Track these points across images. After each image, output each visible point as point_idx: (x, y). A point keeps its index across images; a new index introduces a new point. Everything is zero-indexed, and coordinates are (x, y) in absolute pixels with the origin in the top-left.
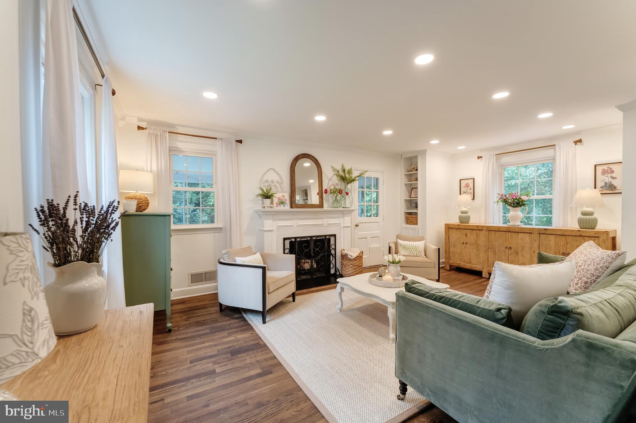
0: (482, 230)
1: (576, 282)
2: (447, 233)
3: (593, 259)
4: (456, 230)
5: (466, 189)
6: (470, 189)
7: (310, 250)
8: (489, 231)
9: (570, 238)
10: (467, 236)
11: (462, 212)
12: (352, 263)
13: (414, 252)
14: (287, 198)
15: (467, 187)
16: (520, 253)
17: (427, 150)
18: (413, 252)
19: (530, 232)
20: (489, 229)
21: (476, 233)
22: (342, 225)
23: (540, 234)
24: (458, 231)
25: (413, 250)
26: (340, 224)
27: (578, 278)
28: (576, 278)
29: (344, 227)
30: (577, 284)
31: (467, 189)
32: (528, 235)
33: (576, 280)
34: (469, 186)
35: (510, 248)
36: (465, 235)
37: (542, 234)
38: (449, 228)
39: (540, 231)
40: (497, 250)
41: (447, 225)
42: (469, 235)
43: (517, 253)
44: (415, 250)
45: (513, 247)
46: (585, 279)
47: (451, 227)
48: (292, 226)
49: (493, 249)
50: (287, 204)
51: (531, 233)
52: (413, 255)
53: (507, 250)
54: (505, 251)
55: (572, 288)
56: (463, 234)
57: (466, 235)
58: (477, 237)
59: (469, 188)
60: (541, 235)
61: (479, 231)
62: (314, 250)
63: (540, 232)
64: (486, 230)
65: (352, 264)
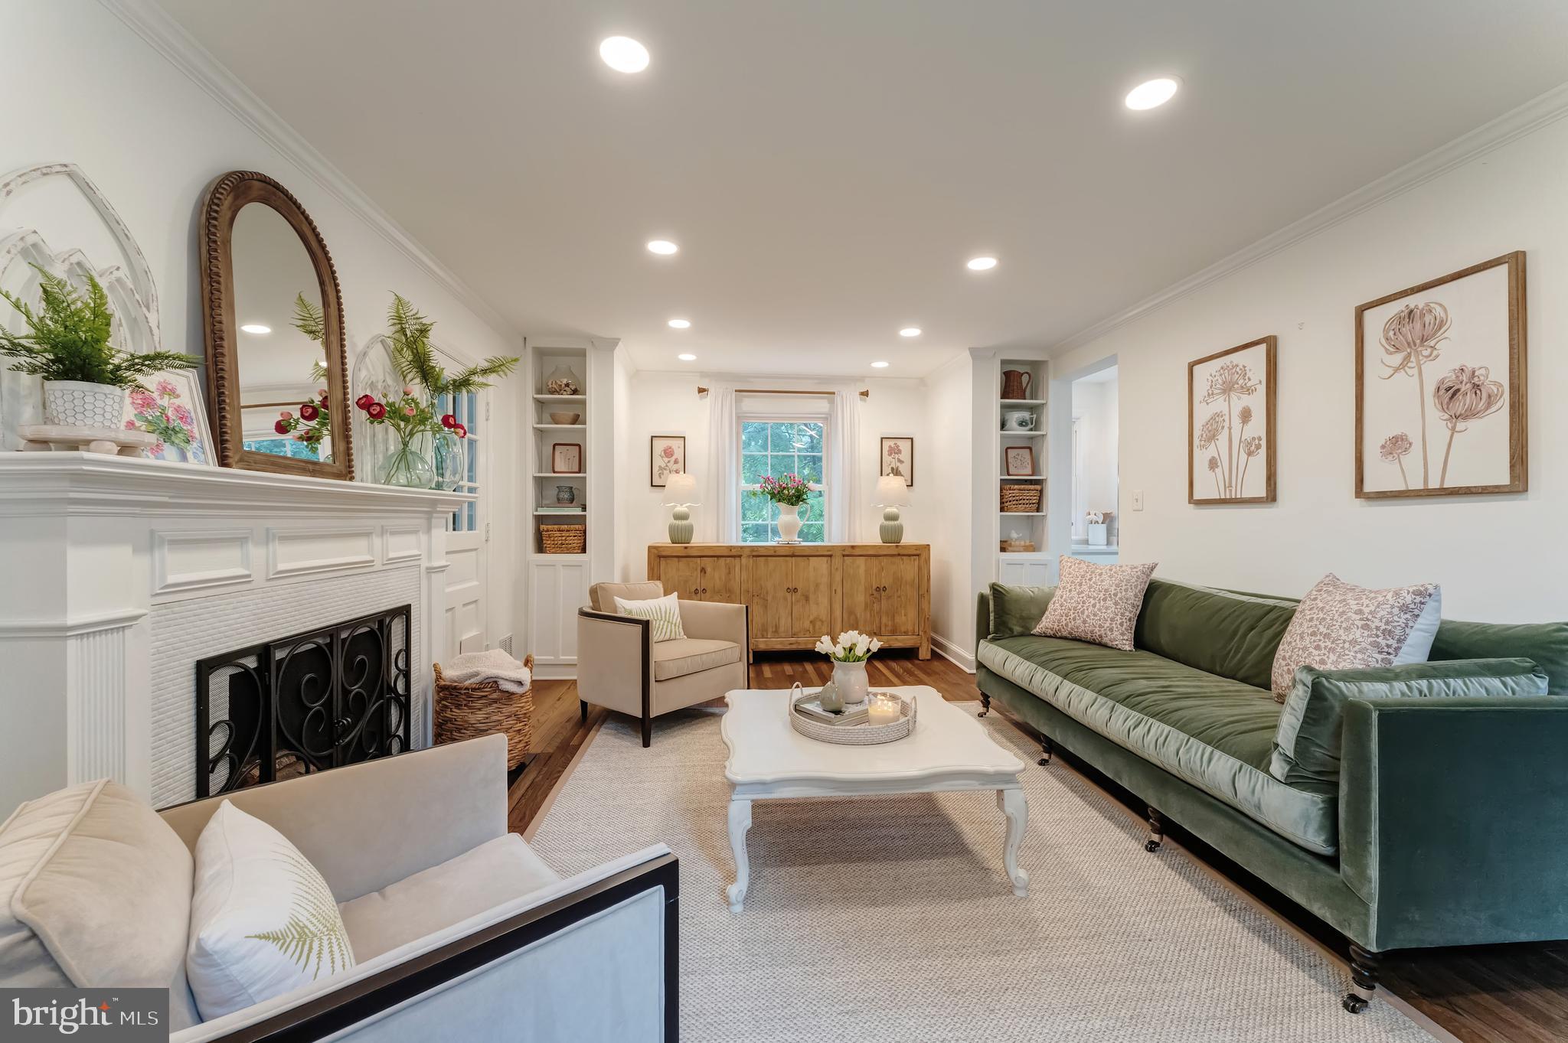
0: (740, 556)
1: (1120, 621)
2: (655, 570)
3: (1128, 581)
4: (679, 562)
5: (666, 460)
6: (676, 462)
7: (329, 704)
8: (753, 556)
9: (885, 559)
10: (705, 573)
11: (678, 517)
12: (512, 709)
13: (665, 627)
14: (189, 406)
15: (667, 457)
16: (812, 597)
17: (619, 339)
18: (662, 628)
19: (829, 553)
20: (754, 554)
21: (726, 564)
22: (424, 564)
23: (844, 556)
24: (683, 563)
25: (662, 623)
26: (417, 557)
27: (1119, 614)
28: (1117, 615)
29: (430, 570)
30: (1121, 624)
31: (669, 462)
32: (825, 559)
33: (1118, 618)
34: (672, 455)
35: (795, 590)
36: (701, 571)
37: (848, 556)
38: (660, 557)
39: (844, 550)
40: (769, 598)
41: (653, 550)
42: (709, 570)
43: (807, 599)
44: (666, 623)
45: (800, 587)
46: (1127, 614)
47: (664, 554)
48: (245, 579)
49: (762, 596)
50: (195, 445)
51: (831, 556)
52: (667, 637)
53: (789, 595)
54: (785, 599)
55: (1116, 633)
56: (696, 570)
57: (703, 570)
58: (729, 573)
59: (673, 459)
60: (846, 558)
61: (733, 559)
62: (346, 692)
63: (844, 553)
64: (749, 556)
65: (510, 716)
